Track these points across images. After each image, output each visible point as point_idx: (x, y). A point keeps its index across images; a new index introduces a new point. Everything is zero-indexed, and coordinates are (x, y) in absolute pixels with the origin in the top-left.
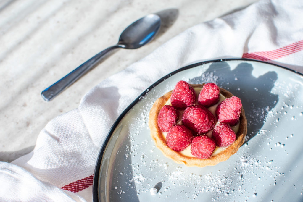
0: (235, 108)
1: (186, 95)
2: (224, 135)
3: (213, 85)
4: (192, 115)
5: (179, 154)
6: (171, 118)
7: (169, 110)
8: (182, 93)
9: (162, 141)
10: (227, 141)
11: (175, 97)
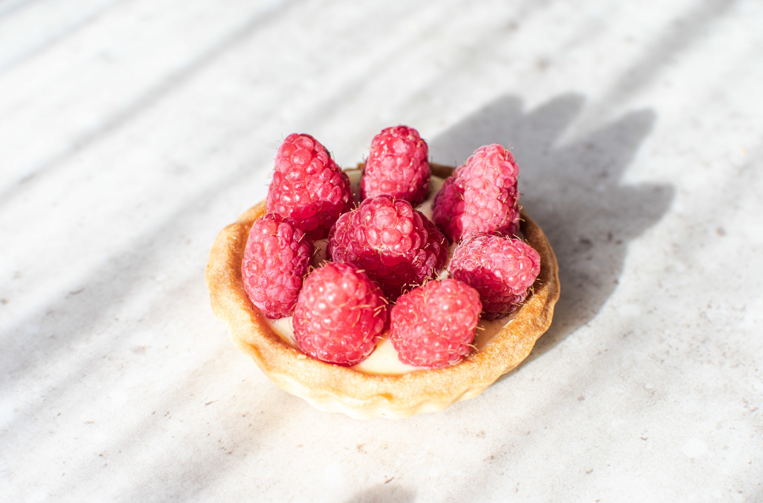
0: (499, 180)
1: (322, 176)
2: (498, 257)
3: (402, 129)
4: (368, 218)
5: (355, 371)
6: (295, 254)
7: (280, 226)
8: (309, 169)
9: (280, 345)
10: (515, 274)
11: (284, 193)
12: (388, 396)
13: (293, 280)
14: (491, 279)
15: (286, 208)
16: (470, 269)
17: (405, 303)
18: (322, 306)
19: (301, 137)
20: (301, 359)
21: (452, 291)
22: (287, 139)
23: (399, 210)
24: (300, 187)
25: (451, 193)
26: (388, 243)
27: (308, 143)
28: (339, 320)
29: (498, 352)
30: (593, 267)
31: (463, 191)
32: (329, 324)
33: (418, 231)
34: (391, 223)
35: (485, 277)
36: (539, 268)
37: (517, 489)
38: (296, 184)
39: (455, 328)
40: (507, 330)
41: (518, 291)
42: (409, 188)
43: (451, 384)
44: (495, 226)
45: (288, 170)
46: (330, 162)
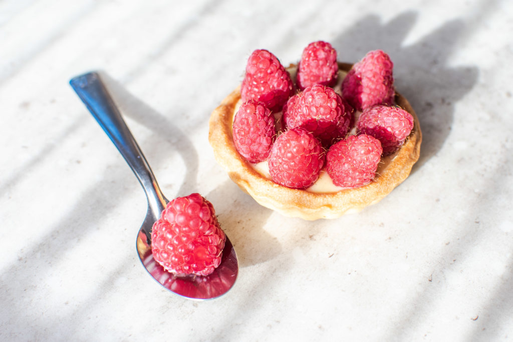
0: (383, 72)
1: (276, 75)
2: (389, 119)
3: (321, 43)
4: (310, 100)
5: (308, 192)
6: (267, 124)
7: (257, 108)
8: (269, 71)
9: (261, 179)
10: (399, 129)
11: (253, 86)
12: (329, 206)
13: (267, 140)
14: (385, 132)
15: (256, 95)
16: (371, 127)
17: (336, 150)
18: (289, 155)
19: (262, 52)
20: (276, 187)
21: (366, 142)
22: (253, 53)
23: (328, 94)
24: (264, 82)
25: (353, 81)
26: (323, 114)
27: (267, 55)
28: (299, 162)
29: (391, 176)
30: (435, 120)
31: (360, 79)
32: (294, 166)
33: (339, 106)
34: (324, 103)
35: (381, 132)
36: (413, 124)
37: (407, 256)
38: (261, 81)
39: (368, 164)
40: (395, 162)
41: (401, 139)
42: (327, 78)
43: (365, 196)
44: (381, 100)
45: (256, 72)
46: (281, 66)
